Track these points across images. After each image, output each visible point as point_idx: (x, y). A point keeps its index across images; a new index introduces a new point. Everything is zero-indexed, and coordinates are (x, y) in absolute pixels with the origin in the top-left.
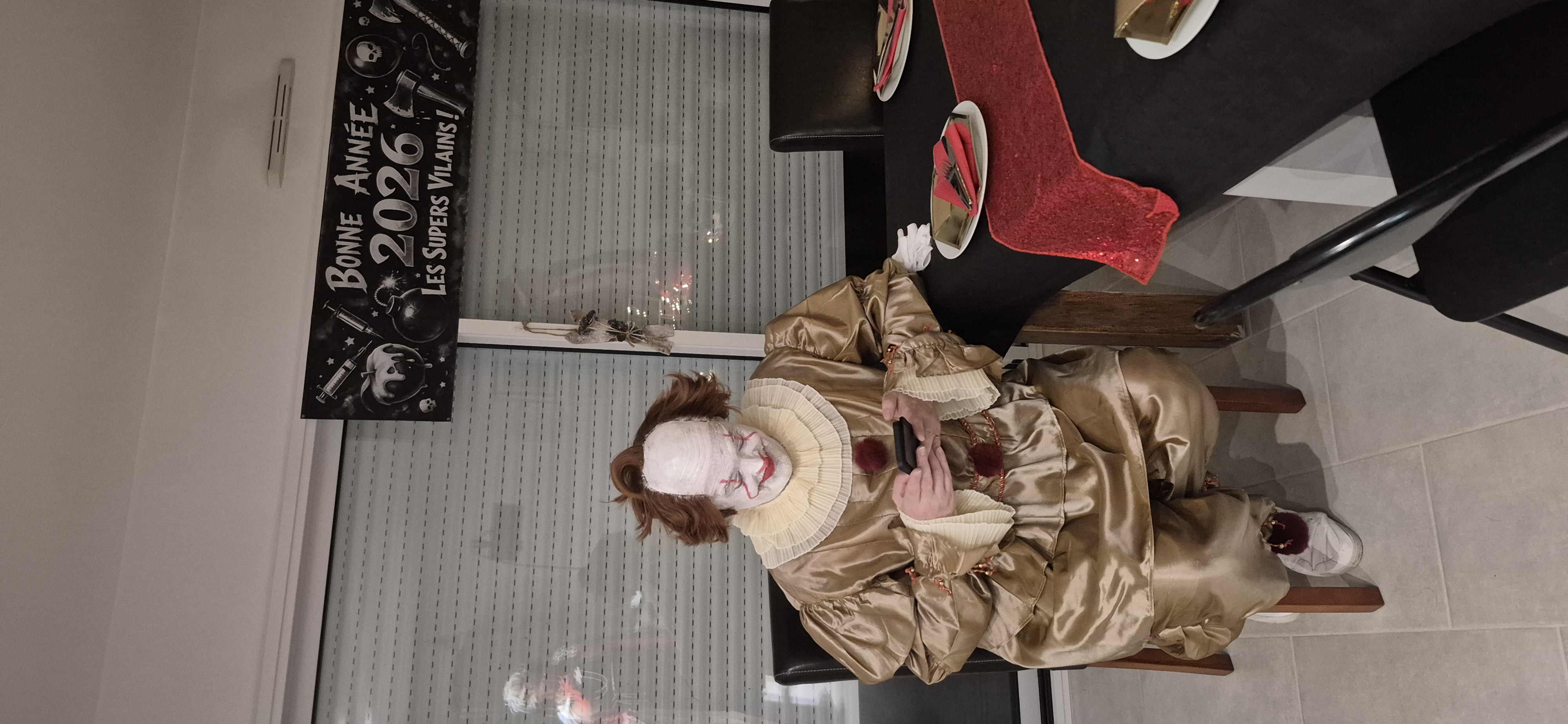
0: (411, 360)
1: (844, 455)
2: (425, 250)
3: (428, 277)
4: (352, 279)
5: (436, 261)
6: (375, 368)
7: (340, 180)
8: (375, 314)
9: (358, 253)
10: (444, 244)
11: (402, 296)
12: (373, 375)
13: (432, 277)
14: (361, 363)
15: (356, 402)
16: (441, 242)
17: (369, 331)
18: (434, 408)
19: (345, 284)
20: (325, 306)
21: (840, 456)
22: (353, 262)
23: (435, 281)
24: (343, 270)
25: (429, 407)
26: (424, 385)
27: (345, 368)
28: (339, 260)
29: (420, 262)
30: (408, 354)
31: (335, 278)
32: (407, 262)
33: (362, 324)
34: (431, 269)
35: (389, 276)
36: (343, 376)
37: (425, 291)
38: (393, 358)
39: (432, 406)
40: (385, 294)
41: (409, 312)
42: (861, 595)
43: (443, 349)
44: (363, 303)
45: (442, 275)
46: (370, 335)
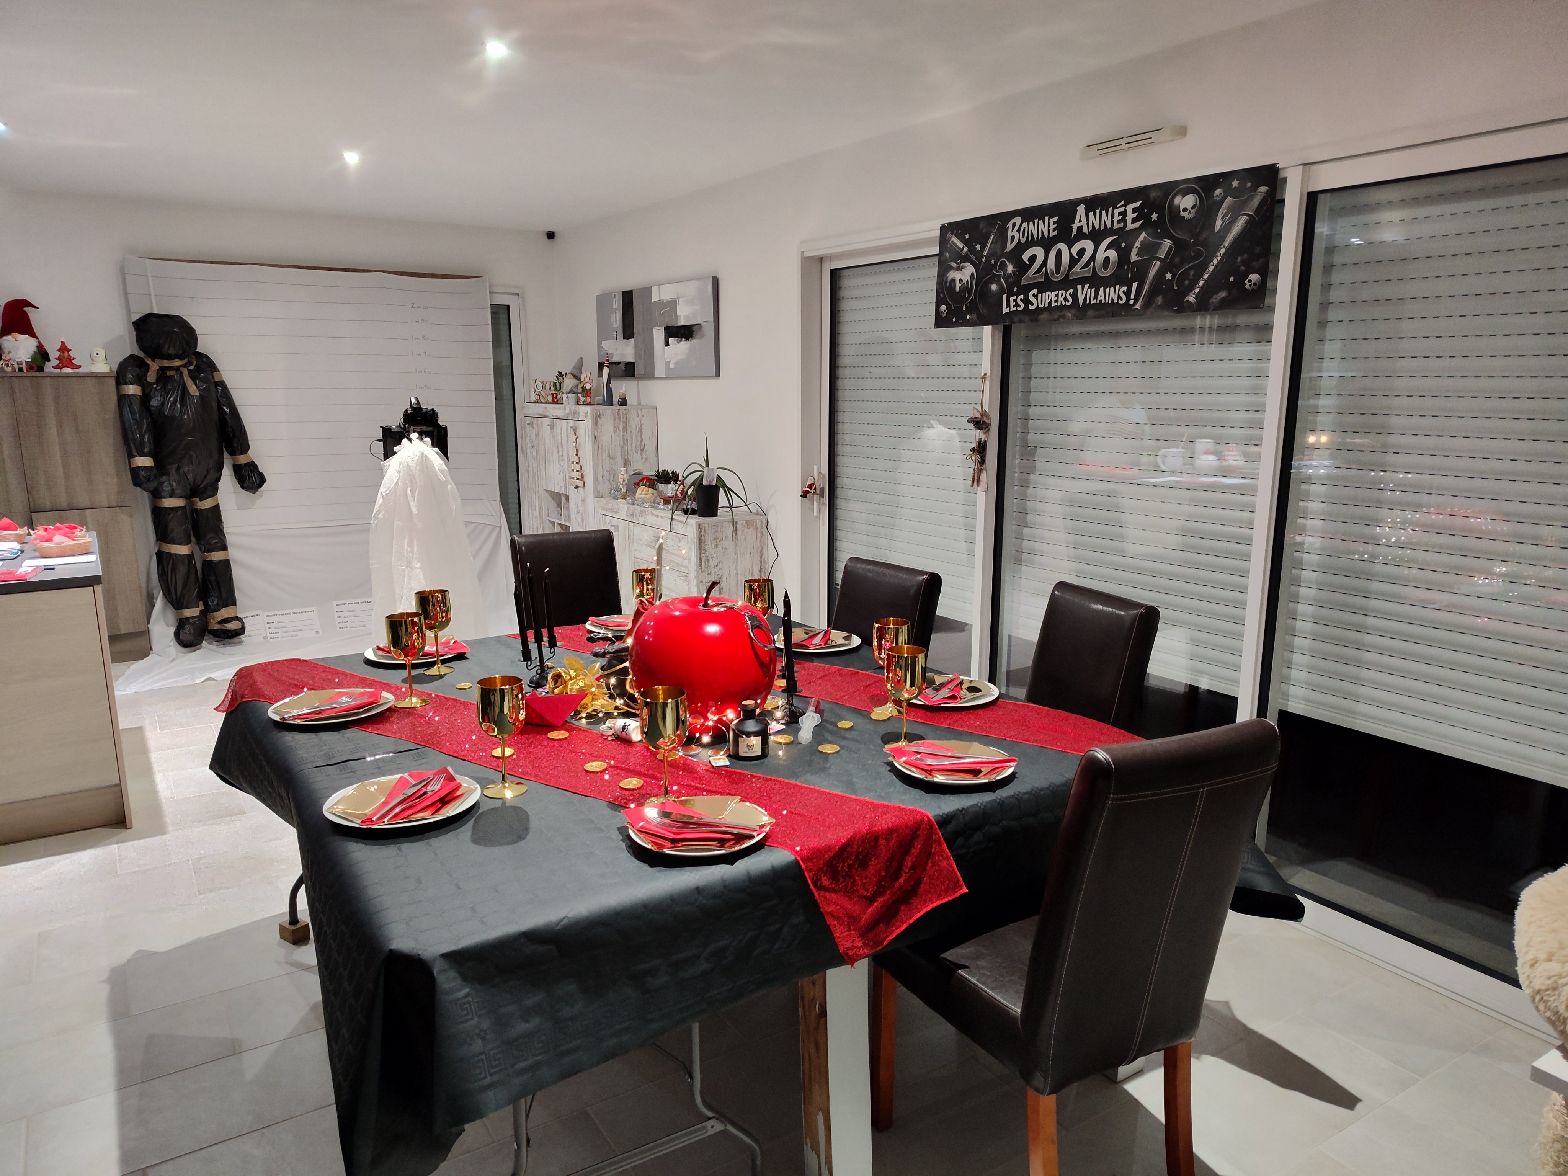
0: (967, 294)
2: (1035, 291)
3: (1015, 298)
4: (1013, 238)
5: (1027, 302)
6: (962, 270)
7: (1081, 209)
8: (993, 262)
9: (1030, 239)
10: (1040, 306)
12: (959, 269)
13: (1015, 301)
14: (966, 259)
15: (946, 260)
16: (1042, 304)
19: (1010, 234)
20: (999, 222)
22: (1023, 237)
23: (1012, 304)
24: (1018, 231)
26: (954, 306)
27: (964, 247)
28: (1025, 225)
29: (1025, 290)
31: (1014, 225)
32: (1024, 279)
33: (987, 254)
34: (1021, 299)
35: (1014, 267)
36: (959, 248)
37: (1005, 296)
38: (967, 281)
39: (943, 314)
40: (1003, 266)
41: (994, 287)
43: (974, 316)
44: (999, 250)
45: (1017, 308)
46: (982, 260)
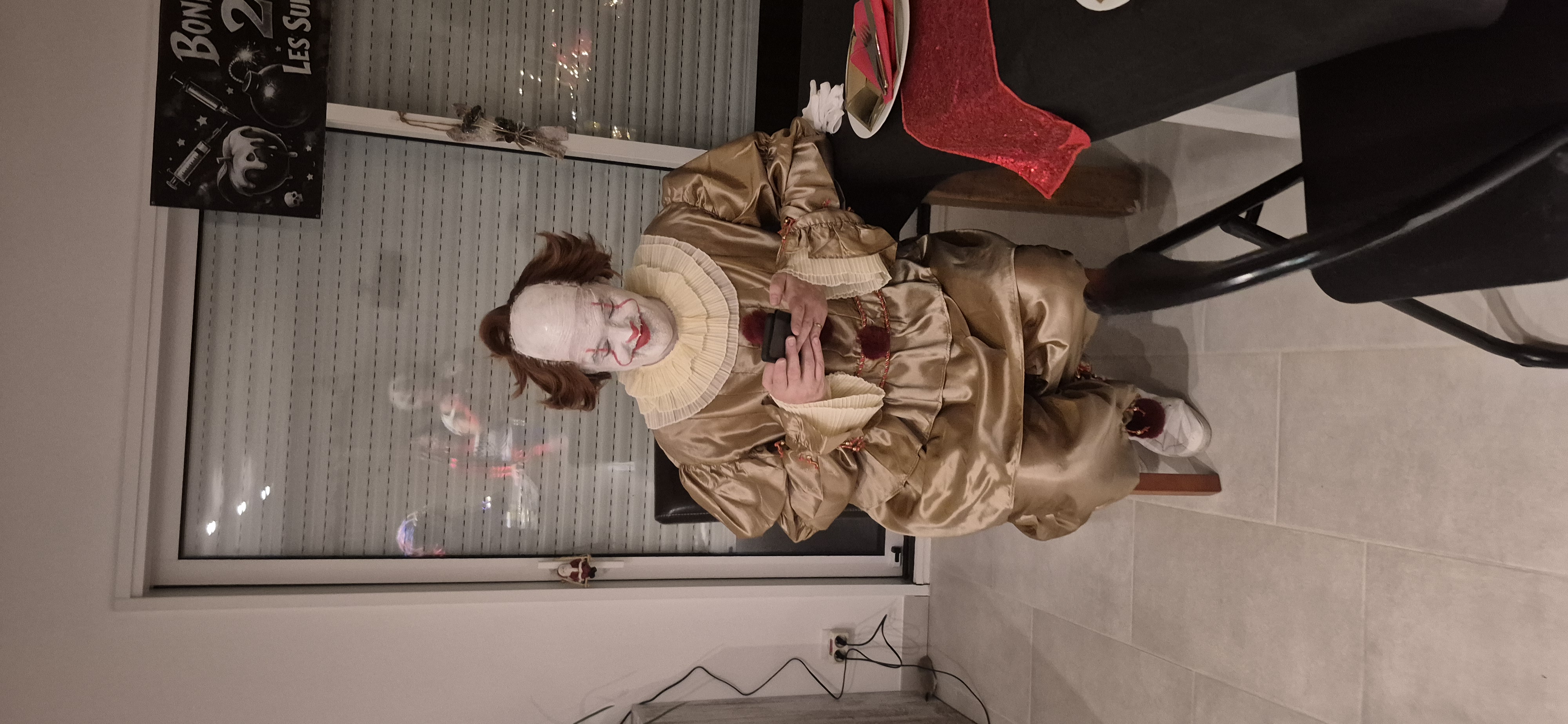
0: (273, 147)
1: (731, 325)
2: (285, 19)
3: (290, 51)
4: (201, 48)
5: (299, 33)
6: (233, 154)
8: (230, 91)
9: (207, 17)
10: (308, 13)
11: (261, 72)
12: (230, 161)
13: (295, 52)
14: (216, 146)
15: (212, 190)
16: (304, 11)
17: (224, 110)
18: (301, 203)
19: (193, 53)
20: (171, 77)
21: (727, 326)
22: (202, 28)
23: (298, 57)
24: (191, 36)
25: (295, 201)
26: (289, 176)
27: (198, 151)
28: (185, 25)
29: (282, 33)
30: (269, 140)
31: (182, 45)
32: (265, 32)
33: (215, 102)
34: (294, 42)
35: (245, 48)
36: (196, 161)
37: (287, 69)
38: (252, 144)
39: (298, 200)
40: (240, 69)
41: (269, 92)
42: (737, 463)
43: (309, 136)
44: (215, 77)
45: (306, 50)
46: (225, 115)
